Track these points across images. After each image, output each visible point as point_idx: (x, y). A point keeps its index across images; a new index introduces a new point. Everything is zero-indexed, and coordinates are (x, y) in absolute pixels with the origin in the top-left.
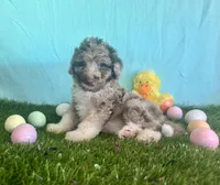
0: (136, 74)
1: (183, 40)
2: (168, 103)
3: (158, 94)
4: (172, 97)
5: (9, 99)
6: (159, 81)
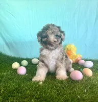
0: (66, 46)
1: (87, 31)
2: (79, 59)
3: (75, 54)
4: (81, 56)
5: (13, 56)
6: (76, 49)
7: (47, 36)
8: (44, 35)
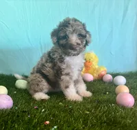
7: (66, 37)
8: (62, 35)
